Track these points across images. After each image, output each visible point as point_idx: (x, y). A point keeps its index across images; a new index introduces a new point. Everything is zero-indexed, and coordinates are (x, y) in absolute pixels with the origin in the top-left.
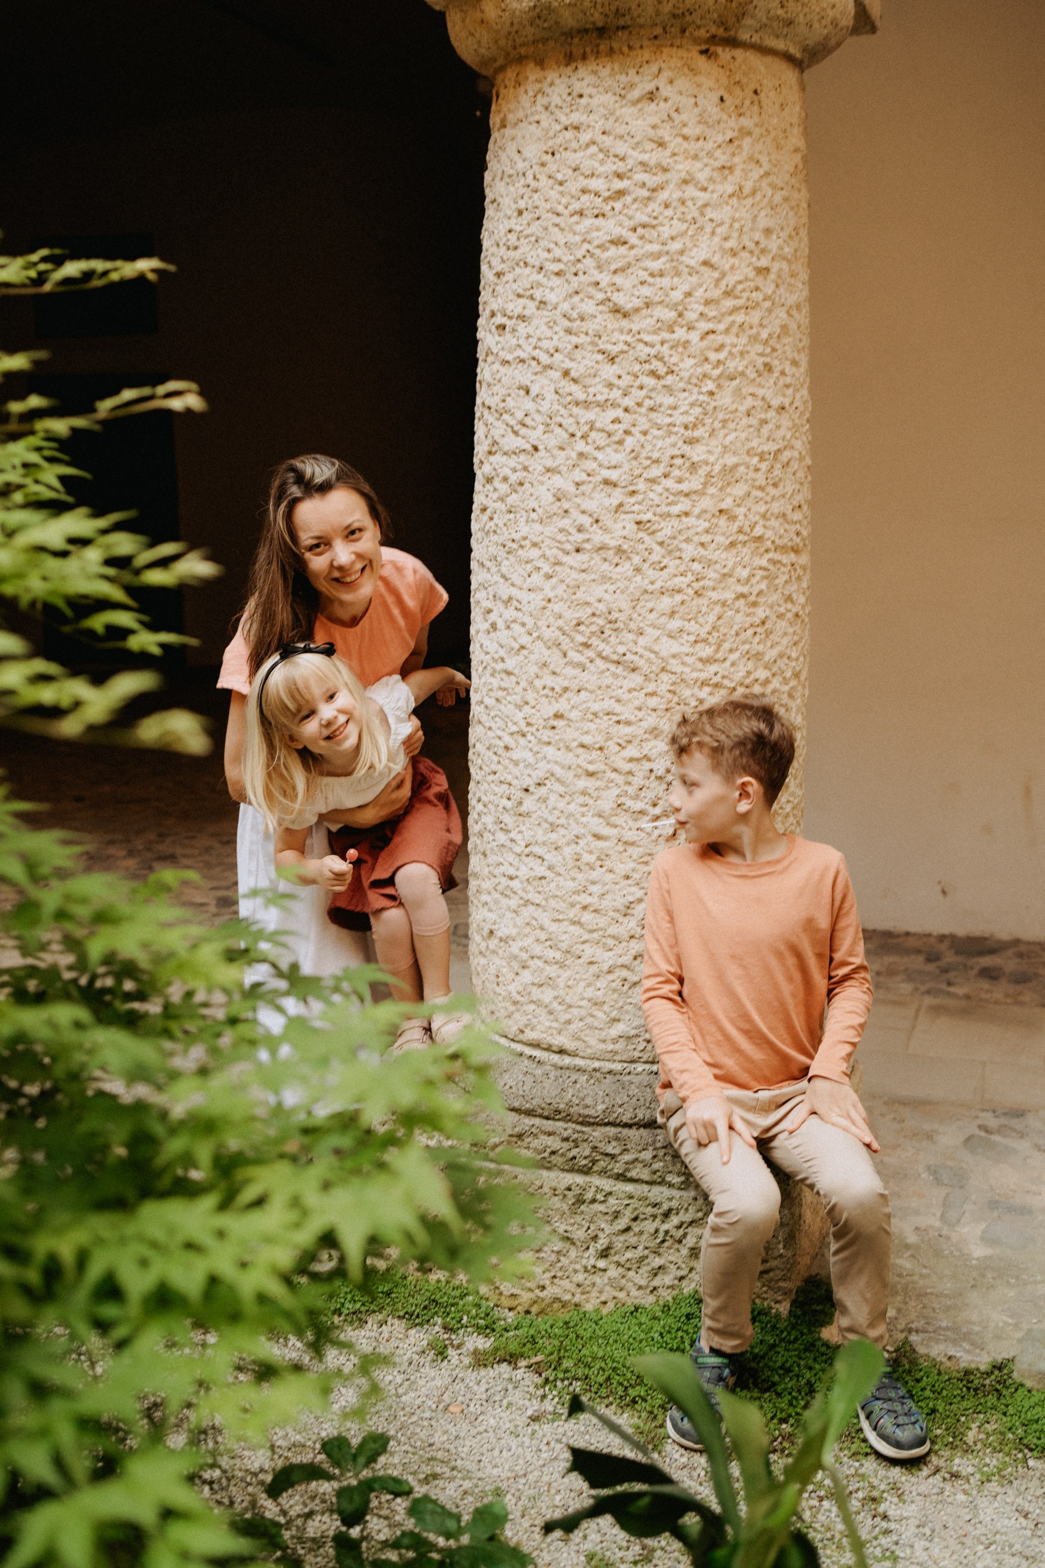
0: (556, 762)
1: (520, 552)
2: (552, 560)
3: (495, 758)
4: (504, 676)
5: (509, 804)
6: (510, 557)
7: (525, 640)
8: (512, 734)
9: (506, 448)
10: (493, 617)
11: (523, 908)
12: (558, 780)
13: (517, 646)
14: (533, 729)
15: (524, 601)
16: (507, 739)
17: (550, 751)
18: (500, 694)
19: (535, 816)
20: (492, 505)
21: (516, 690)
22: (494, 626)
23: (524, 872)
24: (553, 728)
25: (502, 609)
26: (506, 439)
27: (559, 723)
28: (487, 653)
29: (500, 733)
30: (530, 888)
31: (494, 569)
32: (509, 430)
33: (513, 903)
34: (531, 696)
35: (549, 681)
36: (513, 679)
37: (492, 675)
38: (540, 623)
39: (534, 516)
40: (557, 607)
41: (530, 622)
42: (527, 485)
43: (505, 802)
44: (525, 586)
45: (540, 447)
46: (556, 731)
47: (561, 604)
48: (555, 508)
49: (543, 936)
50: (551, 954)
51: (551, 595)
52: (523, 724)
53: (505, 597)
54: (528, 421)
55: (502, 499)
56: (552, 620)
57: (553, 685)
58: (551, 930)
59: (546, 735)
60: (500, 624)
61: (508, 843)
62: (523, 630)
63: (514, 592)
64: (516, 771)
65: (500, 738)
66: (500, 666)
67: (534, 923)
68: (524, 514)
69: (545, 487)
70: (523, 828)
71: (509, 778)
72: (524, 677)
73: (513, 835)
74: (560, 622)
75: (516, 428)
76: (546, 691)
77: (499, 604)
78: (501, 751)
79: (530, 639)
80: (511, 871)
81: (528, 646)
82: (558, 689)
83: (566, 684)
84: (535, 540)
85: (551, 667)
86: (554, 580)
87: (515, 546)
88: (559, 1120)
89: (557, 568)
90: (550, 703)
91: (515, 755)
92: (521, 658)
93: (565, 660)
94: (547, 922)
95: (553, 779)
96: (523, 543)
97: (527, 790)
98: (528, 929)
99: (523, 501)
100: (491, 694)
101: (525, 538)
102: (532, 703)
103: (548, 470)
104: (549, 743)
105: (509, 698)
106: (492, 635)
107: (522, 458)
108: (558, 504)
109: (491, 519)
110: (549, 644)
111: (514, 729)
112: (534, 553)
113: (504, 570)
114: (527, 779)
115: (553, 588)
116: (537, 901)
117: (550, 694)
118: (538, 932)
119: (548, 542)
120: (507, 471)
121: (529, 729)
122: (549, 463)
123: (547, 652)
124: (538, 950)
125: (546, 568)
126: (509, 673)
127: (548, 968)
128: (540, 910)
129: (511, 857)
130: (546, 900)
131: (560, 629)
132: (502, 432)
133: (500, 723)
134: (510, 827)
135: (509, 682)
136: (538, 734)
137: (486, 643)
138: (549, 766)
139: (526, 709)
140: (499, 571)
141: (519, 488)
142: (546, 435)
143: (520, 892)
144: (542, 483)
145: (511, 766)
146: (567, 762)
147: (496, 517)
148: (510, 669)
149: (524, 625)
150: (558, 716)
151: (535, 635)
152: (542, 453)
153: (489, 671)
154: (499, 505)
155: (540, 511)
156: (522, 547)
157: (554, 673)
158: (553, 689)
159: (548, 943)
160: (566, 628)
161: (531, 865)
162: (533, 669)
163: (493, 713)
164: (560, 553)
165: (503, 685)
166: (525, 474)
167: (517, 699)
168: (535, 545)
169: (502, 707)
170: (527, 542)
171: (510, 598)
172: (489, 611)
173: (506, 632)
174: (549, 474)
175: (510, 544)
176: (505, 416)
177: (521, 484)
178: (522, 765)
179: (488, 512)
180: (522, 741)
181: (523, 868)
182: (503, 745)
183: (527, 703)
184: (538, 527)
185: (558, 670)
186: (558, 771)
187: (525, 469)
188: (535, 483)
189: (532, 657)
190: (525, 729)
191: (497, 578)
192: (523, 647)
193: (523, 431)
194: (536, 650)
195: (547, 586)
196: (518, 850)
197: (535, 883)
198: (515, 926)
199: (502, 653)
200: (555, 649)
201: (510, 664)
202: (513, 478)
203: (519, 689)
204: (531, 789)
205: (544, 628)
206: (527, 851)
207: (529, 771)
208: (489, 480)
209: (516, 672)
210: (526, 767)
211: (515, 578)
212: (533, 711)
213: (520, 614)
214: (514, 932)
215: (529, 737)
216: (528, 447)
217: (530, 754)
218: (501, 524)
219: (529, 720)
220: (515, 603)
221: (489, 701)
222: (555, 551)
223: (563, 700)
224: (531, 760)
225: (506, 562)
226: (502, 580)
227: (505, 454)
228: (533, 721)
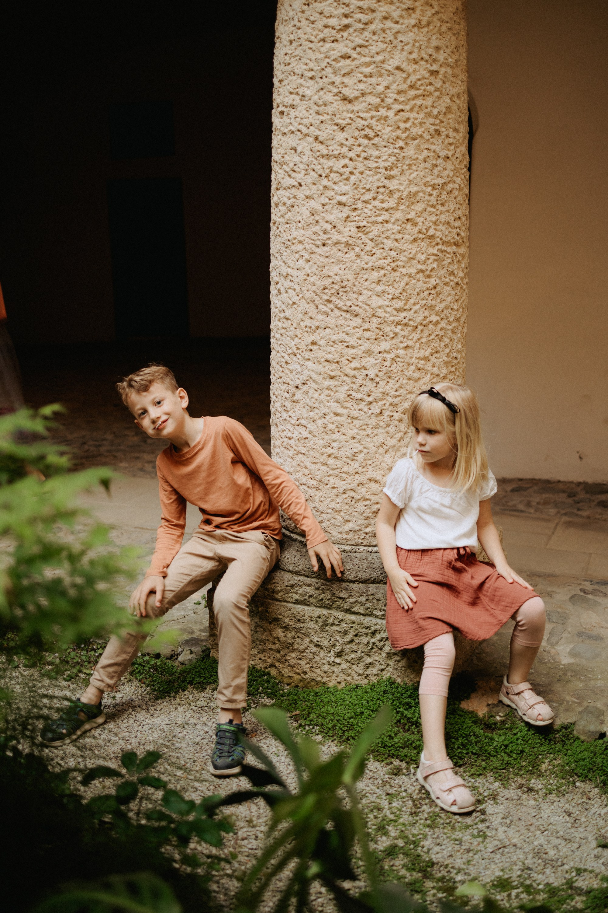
0: (313, 371)
1: (293, 247)
2: (309, 251)
3: (281, 369)
4: (285, 321)
5: (288, 396)
6: (288, 250)
7: (295, 299)
8: (289, 354)
9: (284, 186)
10: (279, 286)
11: (296, 456)
12: (314, 381)
13: (291, 303)
14: (300, 351)
15: (295, 276)
16: (287, 357)
17: (309, 364)
18: (283, 331)
19: (302, 402)
20: (278, 220)
21: (291, 329)
22: (279, 291)
23: (296, 435)
24: (311, 350)
25: (283, 281)
26: (285, 180)
27: (314, 348)
28: (276, 308)
29: (283, 354)
30: (300, 444)
31: (279, 258)
32: (286, 174)
33: (291, 453)
34: (298, 332)
35: (308, 322)
36: (289, 322)
37: (279, 320)
38: (303, 289)
39: (300, 225)
40: (312, 279)
41: (297, 288)
42: (296, 207)
43: (286, 394)
44: (295, 267)
45: (303, 184)
46: (313, 352)
47: (315, 277)
48: (311, 220)
49: (307, 472)
50: (312, 482)
51: (309, 272)
52: (294, 349)
53: (285, 274)
54: (296, 168)
55: (283, 216)
56: (310, 286)
57: (310, 325)
58: (311, 468)
59: (307, 354)
60: (283, 290)
61: (288, 418)
62: (294, 293)
63: (290, 271)
64: (291, 376)
65: (283, 357)
66: (282, 315)
67: (302, 464)
68: (295, 224)
69: (305, 208)
70: (296, 410)
71: (288, 380)
72: (295, 321)
73: (290, 413)
74: (314, 288)
75: (290, 173)
76: (307, 329)
77: (283, 279)
78: (284, 365)
79: (298, 298)
80: (290, 435)
81: (297, 302)
82: (313, 327)
83: (317, 324)
84: (301, 239)
85: (310, 314)
86: (311, 263)
87: (290, 243)
88: (314, 577)
89: (312, 256)
90: (309, 336)
91: (290, 367)
92: (293, 309)
93: (317, 311)
94: (308, 464)
95: (311, 380)
96: (294, 241)
97: (297, 387)
98: (299, 468)
99: (294, 217)
100: (279, 331)
101: (295, 239)
102: (300, 336)
103: (307, 197)
104: (309, 360)
105: (287, 333)
106: (279, 296)
107: (293, 191)
108: (313, 217)
109: (278, 228)
110: (308, 301)
111: (290, 351)
112: (300, 247)
113: (284, 257)
114: (297, 380)
115: (310, 268)
116: (304, 452)
117: (309, 330)
118: (304, 469)
119: (307, 240)
120: (285, 199)
121: (298, 351)
122: (308, 193)
123: (307, 306)
124: (304, 480)
125: (307, 256)
126: (287, 319)
127: (310, 491)
128: (305, 457)
129: (289, 427)
130: (308, 451)
131: (314, 292)
132: (283, 176)
133: (283, 349)
134: (288, 409)
135: (287, 324)
136: (303, 354)
137: (276, 302)
138: (309, 373)
139: (296, 339)
140: (282, 259)
141: (291, 209)
142: (306, 176)
143: (294, 446)
144: (304, 205)
145: (289, 373)
146: (318, 371)
147: (280, 227)
148: (288, 316)
149: (295, 290)
150: (314, 343)
151: (301, 296)
152: (304, 187)
153: (277, 318)
154: (282, 220)
155: (302, 222)
156: (293, 244)
157: (311, 318)
158: (310, 327)
159: (310, 476)
160: (317, 291)
161: (300, 431)
162: (300, 316)
163: (279, 343)
164: (314, 246)
165: (284, 326)
166: (295, 200)
167: (291, 334)
168: (300, 242)
169: (284, 339)
170: (296, 241)
171: (288, 274)
172: (277, 283)
173: (285, 295)
174: (308, 200)
175: (287, 242)
176: (284, 166)
177: (293, 206)
178: (294, 373)
179: (276, 225)
180: (295, 358)
181: (296, 432)
182: (284, 361)
183: (297, 336)
184: (302, 232)
185: (313, 316)
186: (314, 376)
187: (295, 197)
188: (300, 206)
189: (299, 309)
190: (296, 352)
191: (281, 263)
192: (294, 303)
193: (293, 175)
194: (301, 305)
195: (307, 266)
196: (293, 422)
197: (302, 441)
198: (292, 466)
199: (283, 307)
200: (311, 304)
201: (288, 314)
202: (289, 203)
203: (292, 328)
204: (300, 386)
205: (306, 292)
206: (298, 423)
207: (298, 376)
208: (277, 205)
209: (290, 318)
210: (297, 374)
211: (290, 263)
212: (300, 341)
213: (292, 284)
214: (292, 470)
215: (298, 356)
216: (296, 184)
217: (299, 366)
218: (282, 231)
219: (298, 346)
220: (290, 277)
221: (278, 336)
222: (311, 245)
223: (316, 334)
224: (300, 370)
225: (285, 254)
226: (283, 264)
227: (284, 189)
228: (300, 347)
